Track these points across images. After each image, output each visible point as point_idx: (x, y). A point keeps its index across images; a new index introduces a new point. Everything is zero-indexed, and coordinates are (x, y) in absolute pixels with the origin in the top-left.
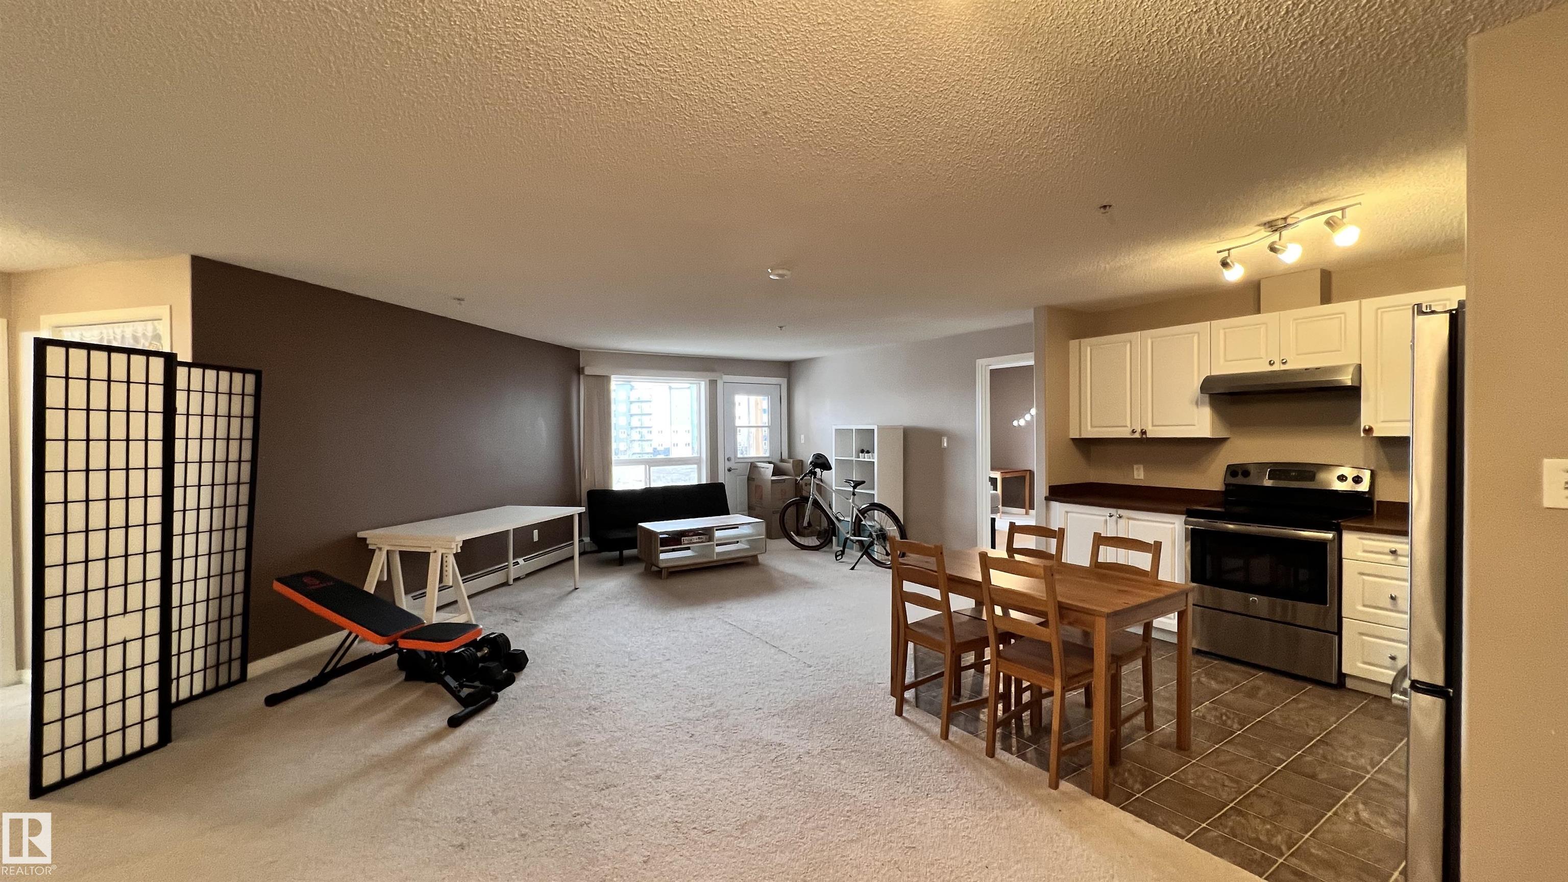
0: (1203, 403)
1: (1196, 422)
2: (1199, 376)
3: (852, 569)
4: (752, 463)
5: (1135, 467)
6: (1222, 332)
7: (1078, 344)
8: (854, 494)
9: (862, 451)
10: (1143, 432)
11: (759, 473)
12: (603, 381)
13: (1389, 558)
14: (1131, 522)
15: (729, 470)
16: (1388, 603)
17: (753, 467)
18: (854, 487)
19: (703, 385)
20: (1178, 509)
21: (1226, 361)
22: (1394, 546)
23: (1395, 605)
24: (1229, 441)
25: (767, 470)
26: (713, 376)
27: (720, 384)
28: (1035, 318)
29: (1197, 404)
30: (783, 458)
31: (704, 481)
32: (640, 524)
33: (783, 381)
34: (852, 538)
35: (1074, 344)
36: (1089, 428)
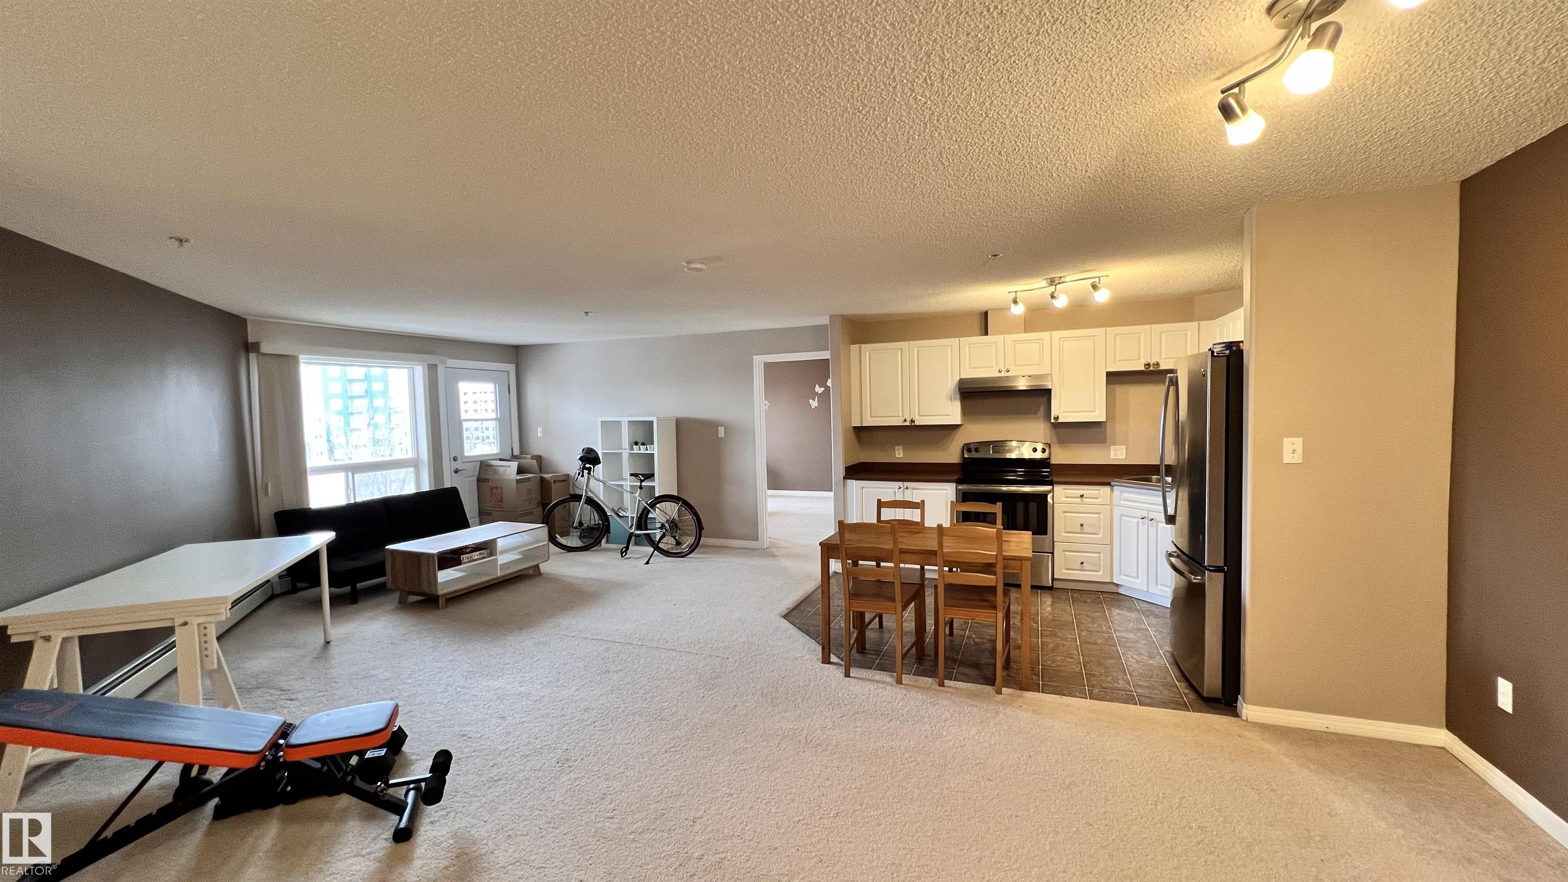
0: (955, 399)
1: (950, 413)
2: (952, 381)
3: (647, 563)
4: (482, 463)
5: (896, 447)
6: (967, 346)
7: (858, 350)
8: (641, 487)
9: (636, 444)
10: (912, 421)
11: (496, 472)
12: (288, 363)
13: (1078, 500)
14: (914, 491)
15: (456, 472)
16: (1078, 529)
17: (484, 467)
18: (642, 481)
19: (420, 371)
20: (951, 478)
21: (970, 368)
22: (1082, 492)
23: (1082, 530)
24: (962, 428)
25: (510, 470)
26: (432, 359)
27: (441, 370)
28: (830, 321)
29: (951, 399)
30: (514, 454)
31: (426, 487)
32: (387, 547)
33: (511, 368)
34: (637, 532)
35: (854, 348)
36: (869, 418)
